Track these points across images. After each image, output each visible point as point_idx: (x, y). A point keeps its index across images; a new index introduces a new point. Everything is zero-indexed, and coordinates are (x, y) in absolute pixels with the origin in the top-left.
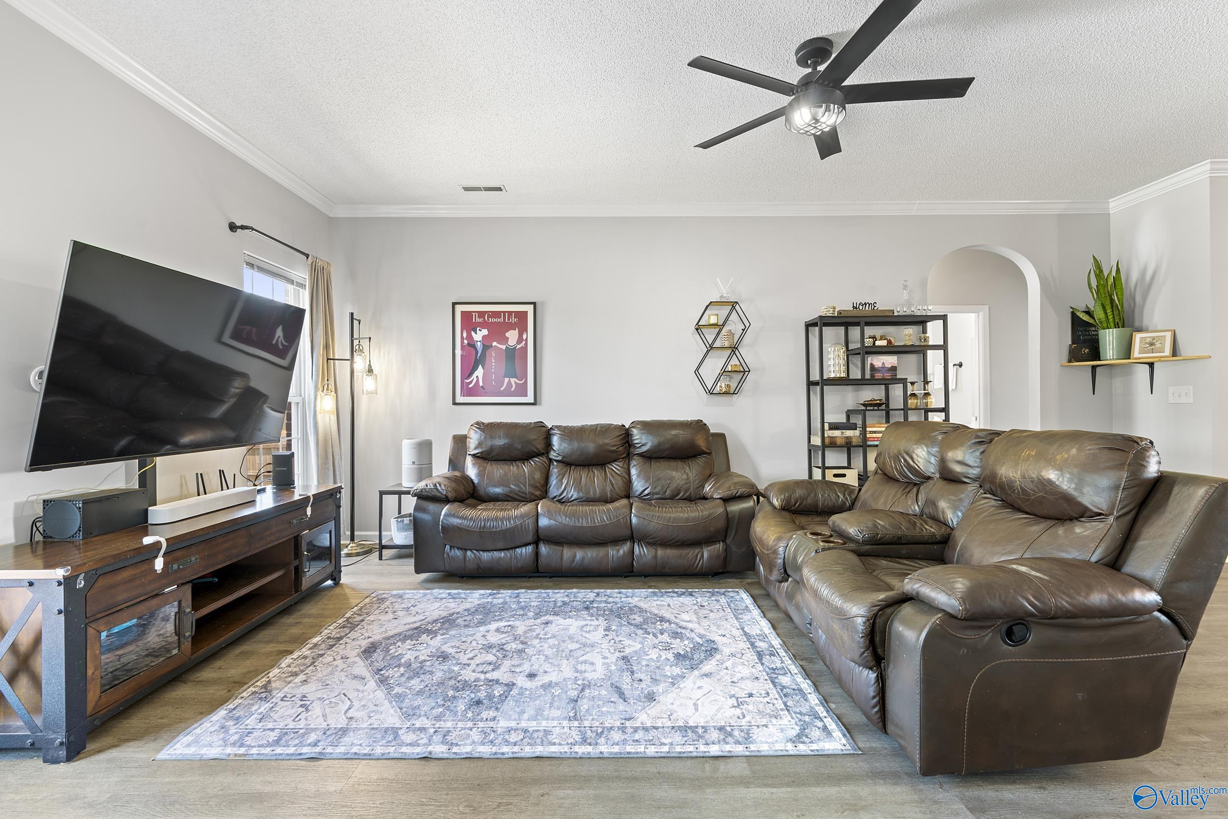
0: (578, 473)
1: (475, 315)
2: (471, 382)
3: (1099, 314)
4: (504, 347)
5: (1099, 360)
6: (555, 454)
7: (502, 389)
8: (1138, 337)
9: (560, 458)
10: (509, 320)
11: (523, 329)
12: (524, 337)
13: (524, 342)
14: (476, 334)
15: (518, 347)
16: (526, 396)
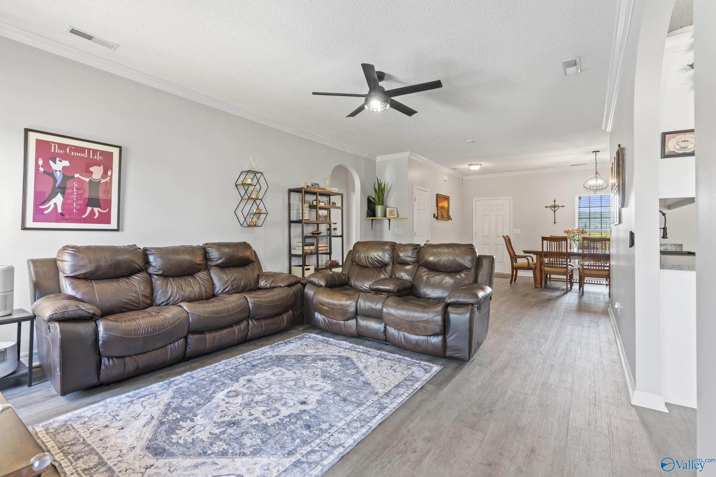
0: (178, 282)
1: (55, 146)
2: (48, 208)
3: (377, 200)
4: (87, 180)
5: (375, 217)
6: (156, 270)
7: (84, 216)
8: (388, 209)
9: (160, 272)
10: (93, 156)
11: (108, 167)
12: (109, 173)
13: (109, 178)
14: (55, 163)
15: (103, 181)
16: (110, 223)
